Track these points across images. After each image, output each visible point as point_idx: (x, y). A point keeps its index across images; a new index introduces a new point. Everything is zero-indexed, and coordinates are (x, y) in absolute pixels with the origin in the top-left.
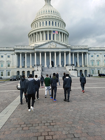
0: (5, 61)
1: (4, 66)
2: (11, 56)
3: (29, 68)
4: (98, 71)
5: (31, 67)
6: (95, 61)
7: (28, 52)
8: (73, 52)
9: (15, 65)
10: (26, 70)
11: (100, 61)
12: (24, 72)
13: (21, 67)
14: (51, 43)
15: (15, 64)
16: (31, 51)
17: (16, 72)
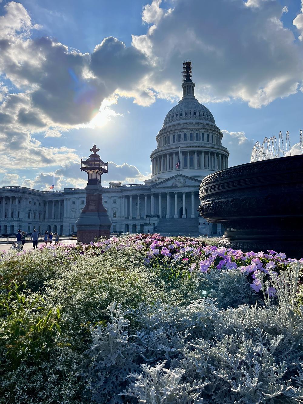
2: (118, 201)
3: (142, 220)
7: (141, 194)
9: (123, 215)
12: (136, 225)
13: (130, 218)
14: (177, 179)
15: (124, 213)
16: (147, 191)
17: (124, 227)
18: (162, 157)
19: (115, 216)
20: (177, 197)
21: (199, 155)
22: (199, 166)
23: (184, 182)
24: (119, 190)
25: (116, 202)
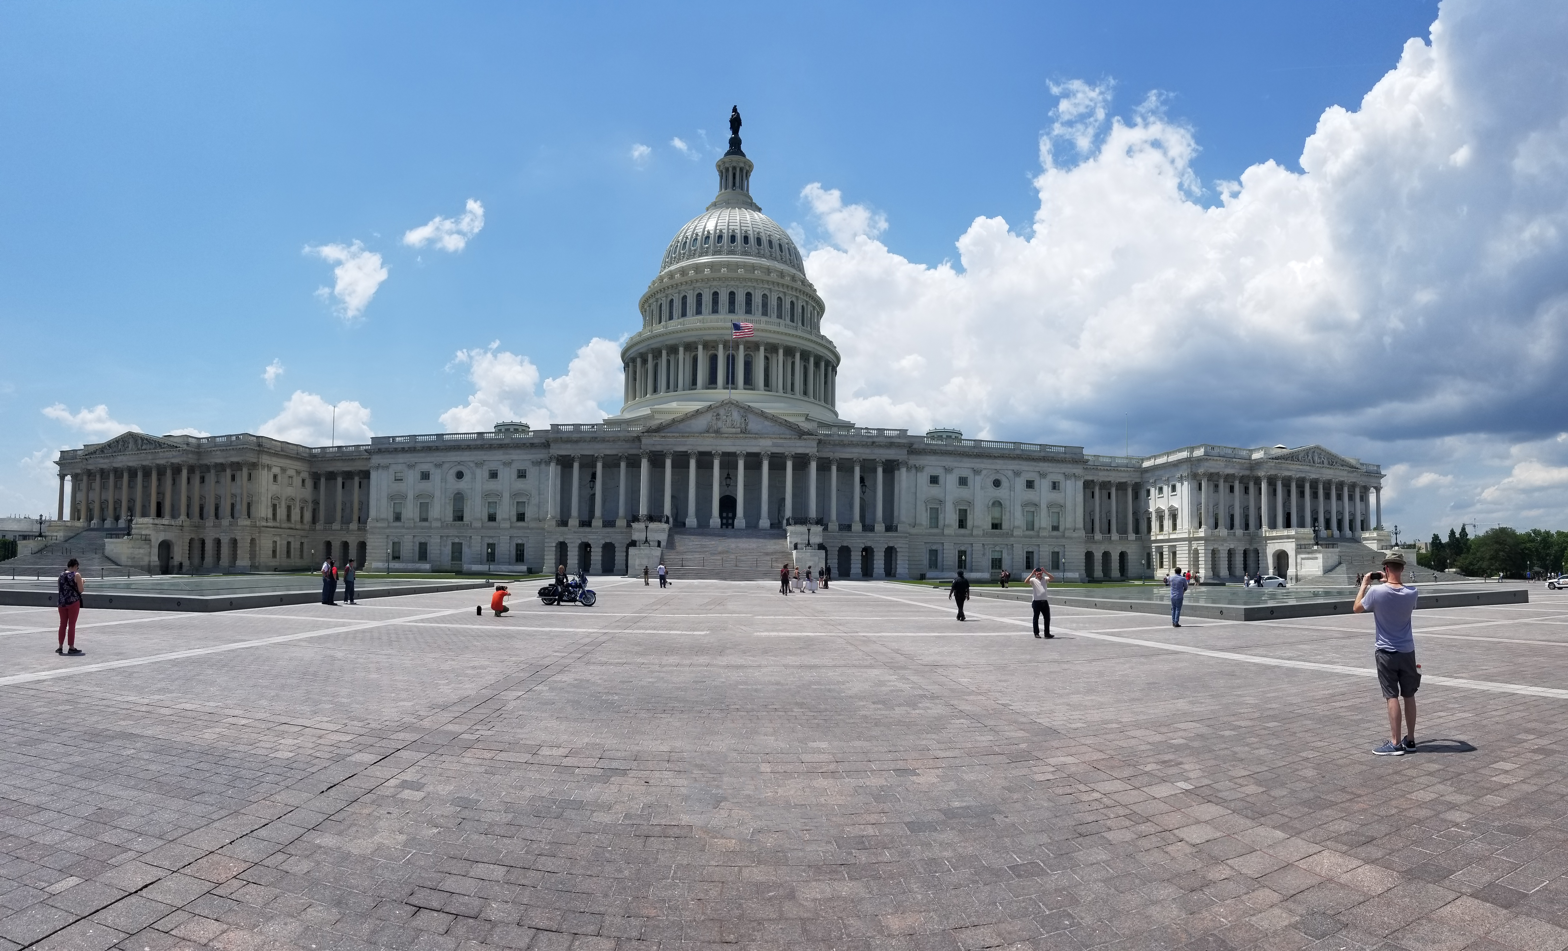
0: (507, 495)
1: (500, 516)
2: (533, 473)
3: (610, 529)
4: (960, 557)
6: (949, 507)
7: (609, 452)
9: (550, 512)
10: (597, 539)
11: (970, 503)
12: (591, 547)
13: (573, 521)
14: (722, 412)
17: (554, 549)
18: (664, 353)
19: (521, 517)
20: (722, 467)
21: (768, 355)
22: (768, 386)
23: (740, 424)
24: (536, 440)
25: (525, 477)
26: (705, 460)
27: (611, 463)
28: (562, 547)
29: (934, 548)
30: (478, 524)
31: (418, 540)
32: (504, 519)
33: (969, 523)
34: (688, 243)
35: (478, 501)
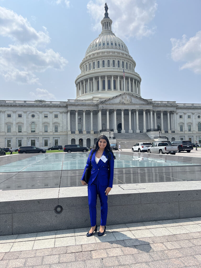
0: (51, 123)
1: (49, 131)
2: (60, 116)
3: (89, 134)
5: (92, 132)
6: (186, 125)
7: (87, 109)
8: (154, 110)
10: (85, 138)
11: (192, 123)
12: (83, 140)
13: (77, 132)
14: (124, 97)
16: (93, 107)
17: (71, 141)
18: (94, 79)
19: (56, 131)
23: (130, 100)
24: (61, 105)
25: (57, 117)
26: (119, 112)
27: (88, 113)
28: (73, 140)
29: (182, 137)
30: (41, 134)
31: (18, 139)
32: (50, 132)
33: (192, 130)
34: (94, 47)
35: (41, 125)
